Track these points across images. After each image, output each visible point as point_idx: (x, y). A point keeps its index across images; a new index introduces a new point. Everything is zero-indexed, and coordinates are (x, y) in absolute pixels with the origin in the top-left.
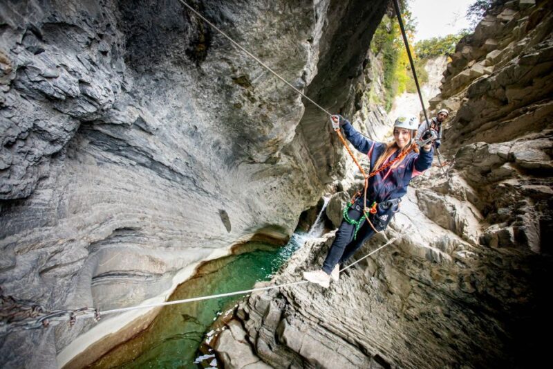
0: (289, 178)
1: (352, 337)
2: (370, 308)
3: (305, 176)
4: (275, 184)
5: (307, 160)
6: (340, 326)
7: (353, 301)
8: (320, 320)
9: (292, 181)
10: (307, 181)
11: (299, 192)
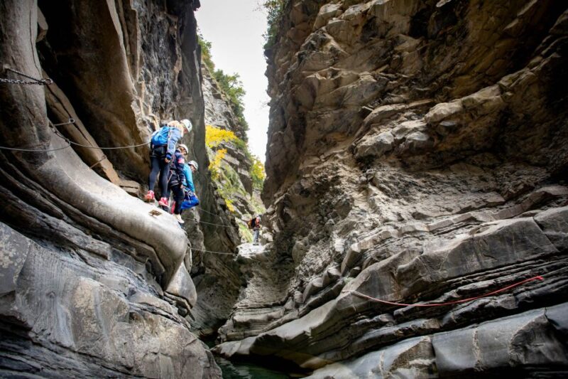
0: (219, 285)
1: (262, 304)
2: (263, 290)
3: (229, 281)
4: (212, 292)
5: (224, 269)
6: (255, 303)
7: (256, 292)
8: (246, 306)
9: (221, 286)
10: (232, 283)
11: (230, 293)
